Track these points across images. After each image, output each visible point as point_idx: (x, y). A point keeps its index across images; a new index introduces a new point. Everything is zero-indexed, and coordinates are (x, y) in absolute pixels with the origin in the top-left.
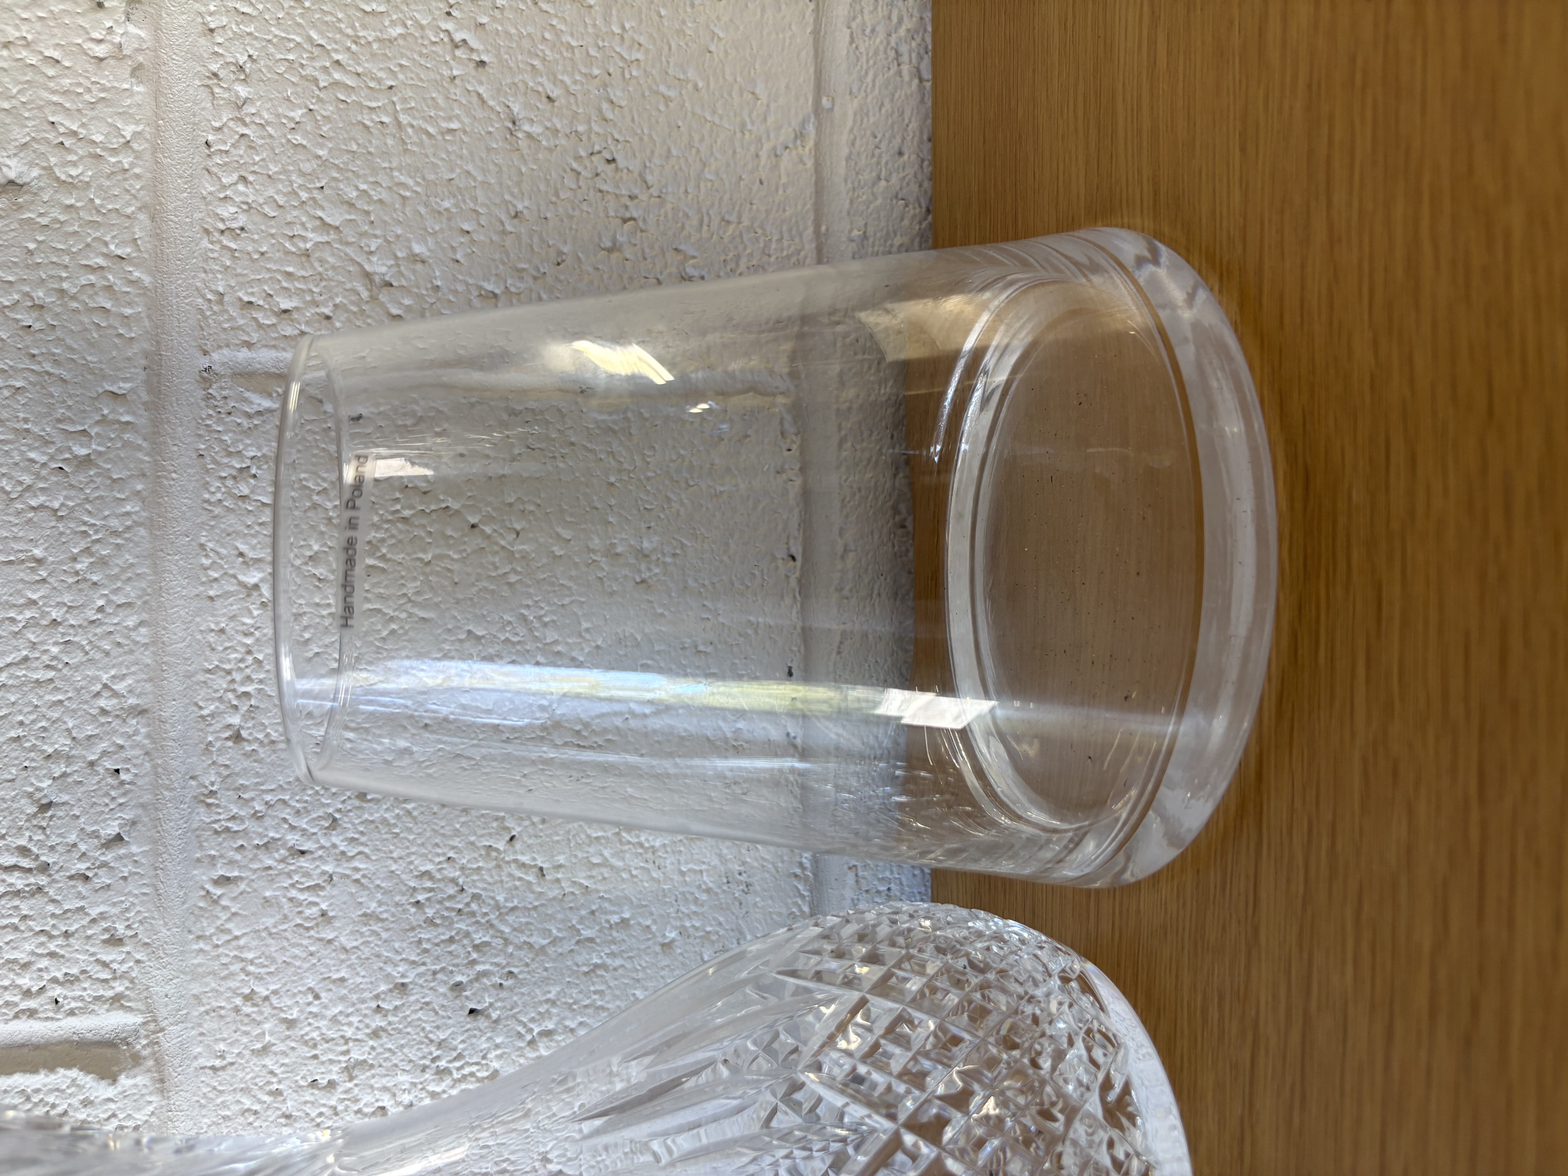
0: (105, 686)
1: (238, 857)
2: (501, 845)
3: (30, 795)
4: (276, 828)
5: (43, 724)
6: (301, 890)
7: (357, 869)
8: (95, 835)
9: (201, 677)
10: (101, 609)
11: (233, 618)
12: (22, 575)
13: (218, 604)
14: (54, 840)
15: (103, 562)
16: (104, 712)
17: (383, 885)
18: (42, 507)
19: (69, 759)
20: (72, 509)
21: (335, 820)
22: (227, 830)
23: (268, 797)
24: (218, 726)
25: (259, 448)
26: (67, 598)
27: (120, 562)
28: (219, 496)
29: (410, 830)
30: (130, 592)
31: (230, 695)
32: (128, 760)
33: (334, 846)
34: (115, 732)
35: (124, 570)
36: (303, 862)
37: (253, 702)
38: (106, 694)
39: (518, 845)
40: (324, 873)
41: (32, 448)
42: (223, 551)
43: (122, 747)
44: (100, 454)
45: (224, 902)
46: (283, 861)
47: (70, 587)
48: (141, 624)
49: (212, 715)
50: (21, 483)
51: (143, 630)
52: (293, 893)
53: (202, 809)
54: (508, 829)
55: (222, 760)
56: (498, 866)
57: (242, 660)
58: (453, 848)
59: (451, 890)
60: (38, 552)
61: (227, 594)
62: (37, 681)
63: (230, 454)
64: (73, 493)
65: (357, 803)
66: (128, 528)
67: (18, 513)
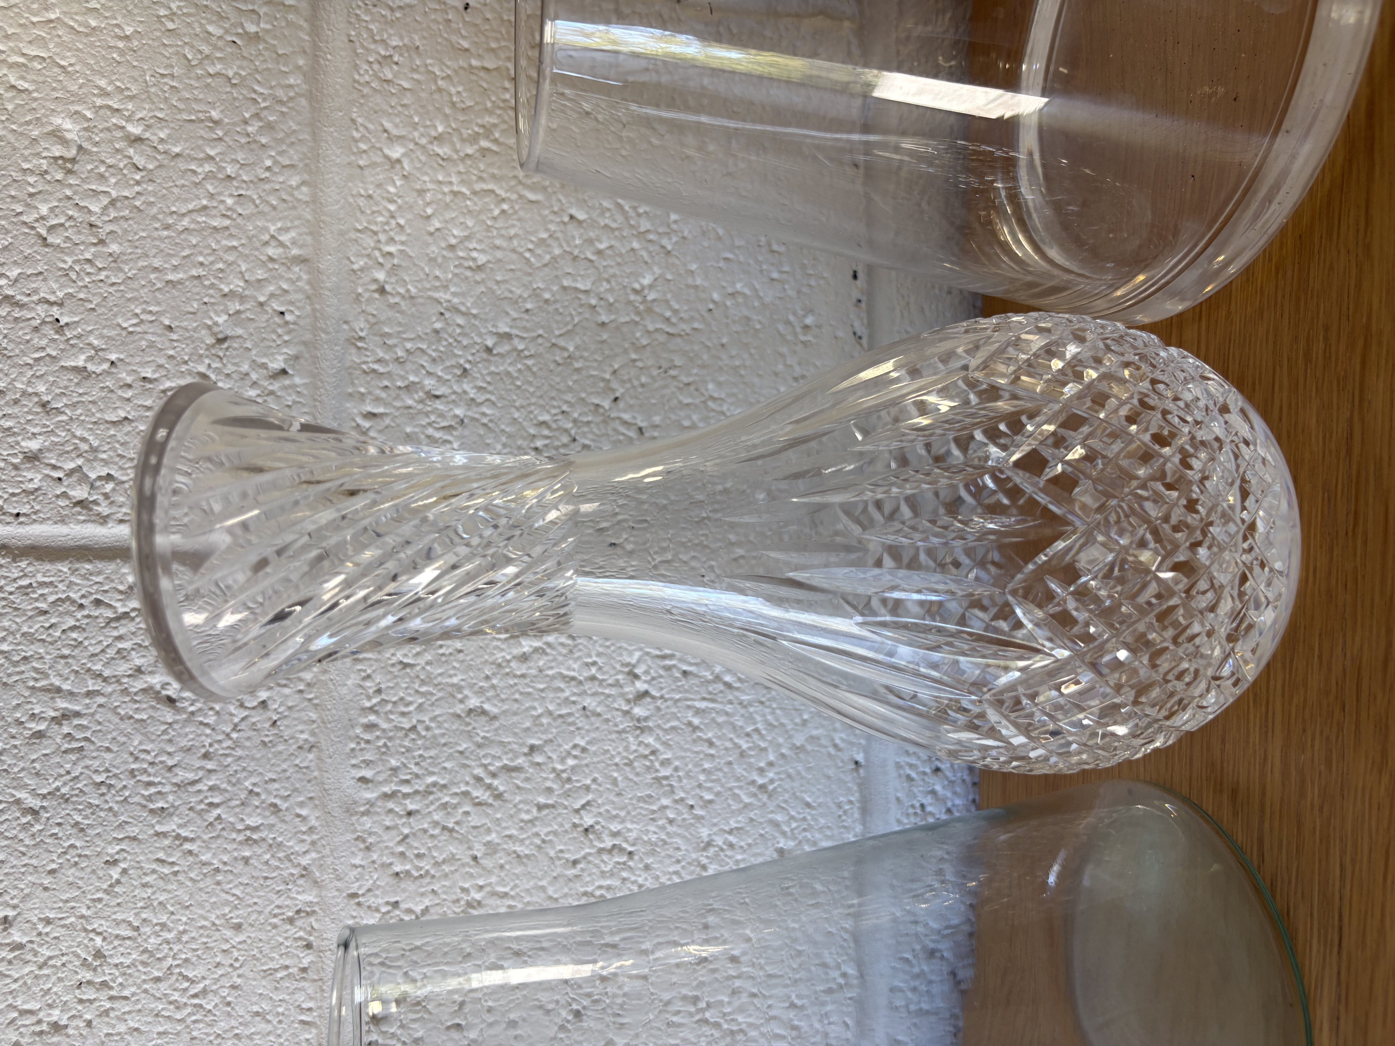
0: (273, 237)
1: (383, 395)
2: (606, 404)
3: (209, 328)
4: (416, 373)
5: (221, 265)
6: (438, 429)
7: (484, 414)
8: (264, 366)
9: (353, 235)
10: (268, 169)
11: (379, 186)
12: (202, 132)
13: (366, 172)
14: (230, 369)
15: (270, 127)
16: (271, 259)
17: (508, 430)
18: (218, 74)
19: (242, 298)
20: (243, 78)
21: (465, 370)
22: (374, 371)
23: (409, 345)
24: (366, 279)
25: (401, 38)
26: (240, 156)
27: (284, 127)
28: (367, 78)
29: (530, 383)
30: (293, 156)
31: (377, 253)
32: (291, 303)
33: (465, 392)
34: (281, 277)
35: (288, 135)
36: (439, 405)
37: (396, 261)
38: (273, 243)
39: (621, 404)
40: (456, 416)
41: (210, 22)
42: (371, 126)
43: (286, 291)
44: (267, 31)
45: (372, 434)
46: (421, 401)
47: (242, 146)
48: (304, 183)
49: (362, 270)
50: (200, 52)
51: (304, 189)
52: (430, 431)
53: (353, 351)
54: (613, 390)
55: (370, 309)
56: (604, 422)
57: (387, 223)
58: (567, 402)
59: (565, 439)
60: (215, 114)
61: (374, 165)
62: (215, 228)
63: (375, 42)
64: (245, 63)
65: (485, 355)
66: (291, 99)
67: (198, 78)
